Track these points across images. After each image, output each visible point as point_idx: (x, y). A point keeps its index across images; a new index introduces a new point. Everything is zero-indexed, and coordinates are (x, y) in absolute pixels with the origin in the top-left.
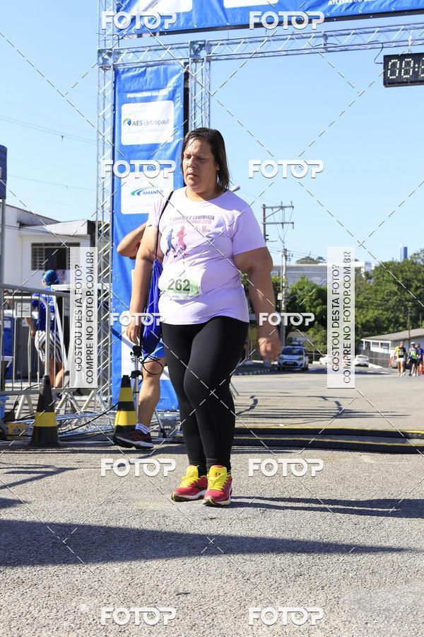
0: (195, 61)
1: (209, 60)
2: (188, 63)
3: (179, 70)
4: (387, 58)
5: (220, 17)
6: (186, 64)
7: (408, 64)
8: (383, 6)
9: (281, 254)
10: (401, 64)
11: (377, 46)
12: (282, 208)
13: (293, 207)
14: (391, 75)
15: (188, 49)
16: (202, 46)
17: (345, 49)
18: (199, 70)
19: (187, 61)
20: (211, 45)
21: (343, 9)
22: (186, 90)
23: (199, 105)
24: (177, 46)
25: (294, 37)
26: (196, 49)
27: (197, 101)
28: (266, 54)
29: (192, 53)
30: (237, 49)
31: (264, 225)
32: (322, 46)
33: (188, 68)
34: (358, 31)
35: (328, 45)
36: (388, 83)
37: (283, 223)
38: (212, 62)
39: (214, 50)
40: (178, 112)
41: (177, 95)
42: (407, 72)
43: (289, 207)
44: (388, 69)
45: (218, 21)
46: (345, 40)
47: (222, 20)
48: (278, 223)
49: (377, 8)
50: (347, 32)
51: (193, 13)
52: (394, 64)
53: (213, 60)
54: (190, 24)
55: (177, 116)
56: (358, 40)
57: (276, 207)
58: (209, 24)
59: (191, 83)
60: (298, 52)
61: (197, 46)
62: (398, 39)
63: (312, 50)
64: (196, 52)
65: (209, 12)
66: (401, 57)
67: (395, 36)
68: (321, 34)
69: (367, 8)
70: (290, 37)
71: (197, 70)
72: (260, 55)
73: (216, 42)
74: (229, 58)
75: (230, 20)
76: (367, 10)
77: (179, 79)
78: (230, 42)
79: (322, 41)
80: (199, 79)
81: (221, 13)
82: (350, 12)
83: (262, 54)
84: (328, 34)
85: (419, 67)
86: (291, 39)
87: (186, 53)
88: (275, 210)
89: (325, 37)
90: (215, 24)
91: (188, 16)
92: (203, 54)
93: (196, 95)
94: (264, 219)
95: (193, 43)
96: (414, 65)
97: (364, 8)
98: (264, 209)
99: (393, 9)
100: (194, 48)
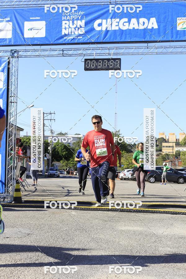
0: (12, 57)
1: (18, 57)
2: (10, 58)
3: (6, 60)
4: (86, 60)
5: (23, 41)
6: (9, 58)
7: (94, 62)
8: (85, 40)
9: (50, 131)
10: (91, 62)
11: (82, 55)
12: (51, 114)
13: (55, 113)
14: (87, 66)
15: (10, 53)
16: (15, 52)
17: (70, 56)
18: (14, 61)
19: (9, 57)
20: (19, 52)
21: (70, 41)
22: (9, 69)
23: (14, 74)
24: (6, 51)
25: (51, 50)
26: (13, 53)
27: (13, 73)
28: (40, 56)
29: (11, 54)
30: (29, 53)
31: (44, 120)
32: (62, 54)
33: (9, 60)
34: (75, 49)
35: (64, 54)
36: (86, 69)
37: (51, 120)
38: (19, 58)
39: (20, 53)
40: (5, 77)
41: (5, 70)
42: (93, 66)
43: (53, 113)
44: (86, 64)
45: (22, 43)
46: (70, 52)
47: (23, 42)
48: (49, 120)
49: (83, 41)
50: (71, 49)
51: (12, 39)
52: (88, 63)
53: (20, 57)
54: (11, 43)
55: (5, 78)
56: (75, 52)
57: (48, 113)
58: (18, 44)
59: (11, 65)
60: (52, 56)
61: (13, 52)
62: (90, 53)
63: (57, 56)
64: (13, 54)
65: (18, 39)
66: (91, 60)
67: (89, 52)
68: (61, 50)
69: (79, 41)
70: (49, 50)
71: (13, 61)
72: (38, 56)
73: (21, 51)
74: (26, 57)
75: (26, 42)
76: (79, 42)
77: (6, 64)
78: (26, 51)
79: (61, 52)
80: (14, 64)
81: (23, 40)
82: (72, 42)
83: (39, 56)
84: (64, 49)
85: (97, 64)
86: (49, 51)
87: (9, 54)
88: (48, 114)
89: (63, 51)
90: (21, 43)
91: (10, 40)
92: (16, 55)
93: (12, 71)
94: (44, 118)
95: (11, 50)
96: (96, 63)
97: (78, 40)
98: (44, 114)
99: (88, 42)
100: (12, 52)
